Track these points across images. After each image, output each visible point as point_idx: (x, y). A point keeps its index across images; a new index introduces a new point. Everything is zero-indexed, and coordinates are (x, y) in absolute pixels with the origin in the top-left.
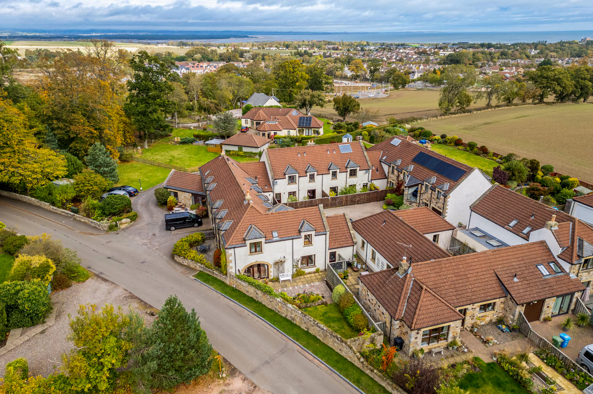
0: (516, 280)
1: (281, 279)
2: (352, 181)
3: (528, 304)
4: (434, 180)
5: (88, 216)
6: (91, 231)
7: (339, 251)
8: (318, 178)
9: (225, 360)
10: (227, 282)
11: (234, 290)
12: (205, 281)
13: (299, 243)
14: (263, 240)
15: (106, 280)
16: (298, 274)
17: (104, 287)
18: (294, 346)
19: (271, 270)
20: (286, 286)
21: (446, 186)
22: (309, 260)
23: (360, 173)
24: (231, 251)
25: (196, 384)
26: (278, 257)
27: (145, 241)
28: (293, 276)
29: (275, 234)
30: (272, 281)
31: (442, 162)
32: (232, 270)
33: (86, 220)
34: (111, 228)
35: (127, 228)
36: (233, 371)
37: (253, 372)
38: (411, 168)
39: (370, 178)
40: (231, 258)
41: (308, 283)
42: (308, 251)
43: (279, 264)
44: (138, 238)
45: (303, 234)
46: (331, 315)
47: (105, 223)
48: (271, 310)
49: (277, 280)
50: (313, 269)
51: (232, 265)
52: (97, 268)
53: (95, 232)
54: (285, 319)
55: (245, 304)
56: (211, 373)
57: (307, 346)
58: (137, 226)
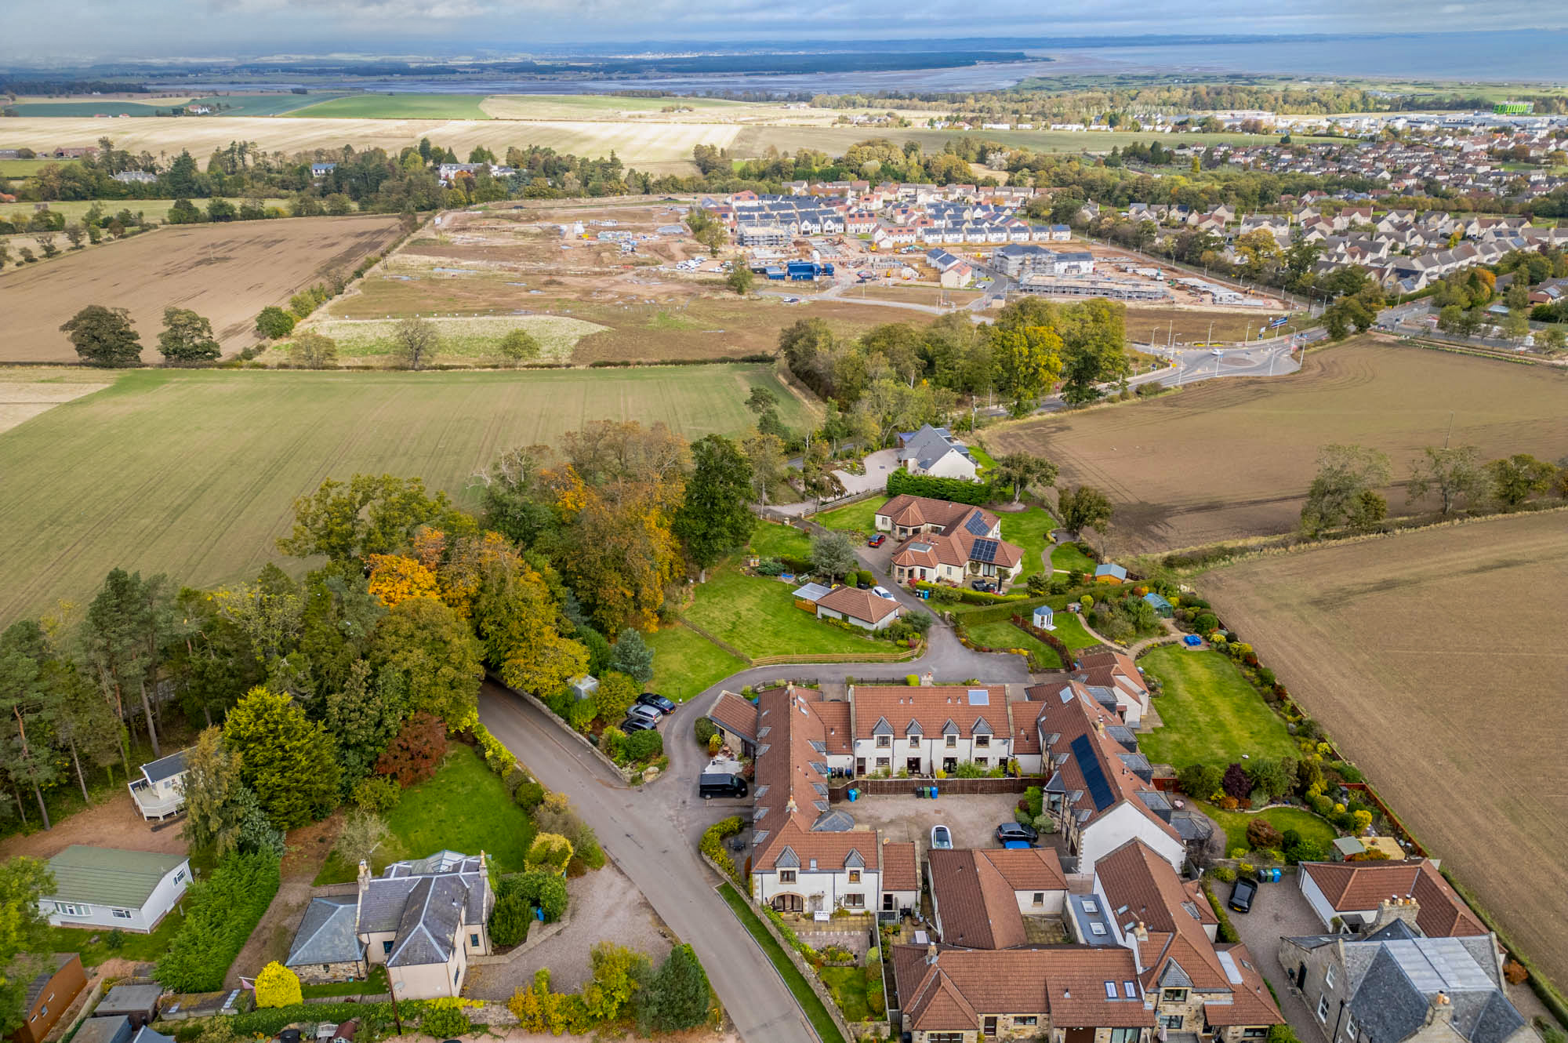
0: (1067, 995)
1: (817, 918)
2: (980, 752)
3: (1069, 1029)
4: (1078, 795)
5: (609, 752)
6: (609, 779)
7: (895, 894)
8: (924, 744)
9: (726, 1012)
10: (752, 908)
11: (758, 922)
12: (728, 900)
13: (842, 879)
14: (797, 870)
15: (621, 872)
16: (839, 914)
17: (619, 882)
18: (800, 1014)
19: (806, 903)
20: (820, 929)
21: (1086, 814)
22: (856, 899)
23: (993, 743)
24: (758, 877)
25: (693, 1031)
26: (816, 891)
27: (672, 812)
28: (832, 916)
29: (813, 863)
30: (805, 916)
31: (1098, 768)
32: (758, 897)
33: (604, 759)
34: (634, 781)
35: (653, 782)
36: (730, 1027)
37: (749, 1033)
38: (1064, 758)
39: (1011, 752)
40: (758, 884)
41: (849, 930)
42: (854, 889)
43: (816, 898)
44: (663, 806)
45: (848, 869)
46: (855, 982)
47: (627, 772)
48: (790, 962)
49: (811, 917)
50: (861, 911)
51: (758, 891)
52: (614, 852)
53: (613, 781)
54: (801, 977)
55: (764, 945)
56: (708, 1023)
57: (812, 1017)
58: (667, 781)
